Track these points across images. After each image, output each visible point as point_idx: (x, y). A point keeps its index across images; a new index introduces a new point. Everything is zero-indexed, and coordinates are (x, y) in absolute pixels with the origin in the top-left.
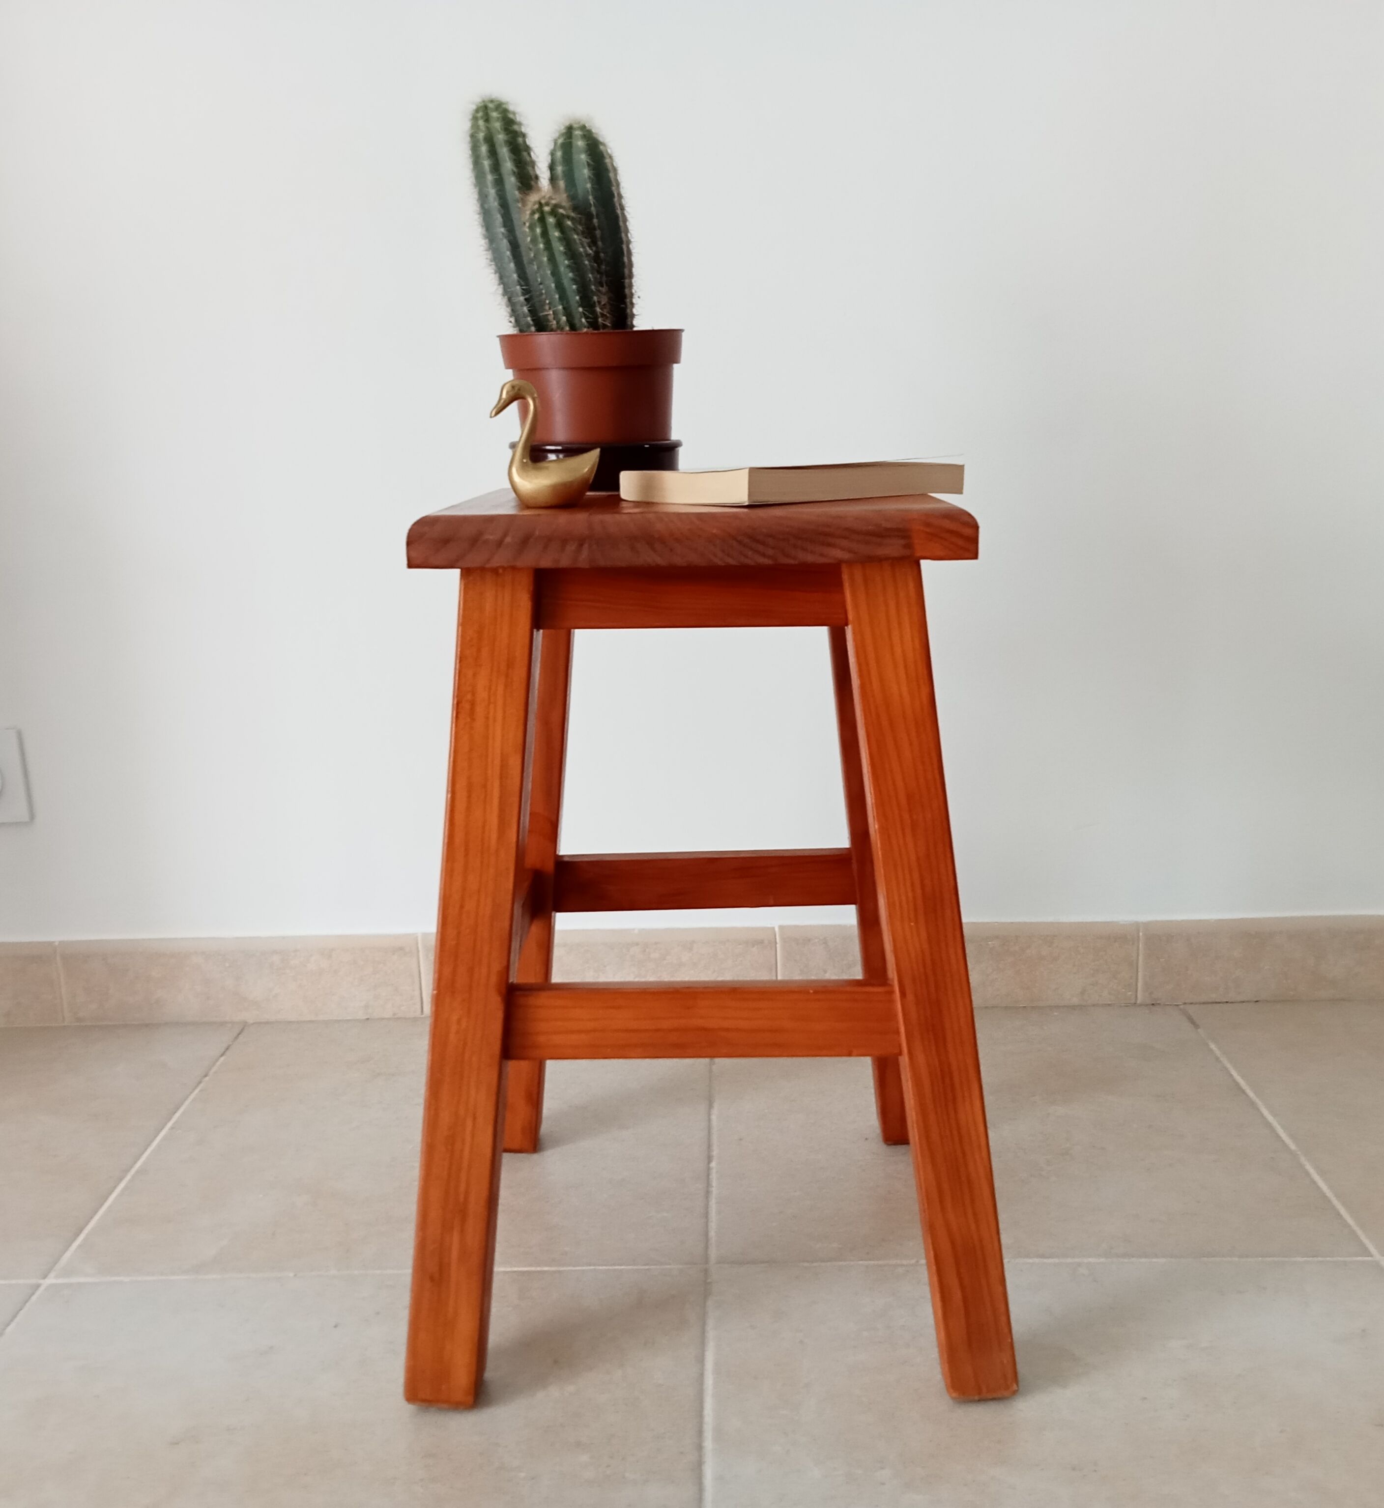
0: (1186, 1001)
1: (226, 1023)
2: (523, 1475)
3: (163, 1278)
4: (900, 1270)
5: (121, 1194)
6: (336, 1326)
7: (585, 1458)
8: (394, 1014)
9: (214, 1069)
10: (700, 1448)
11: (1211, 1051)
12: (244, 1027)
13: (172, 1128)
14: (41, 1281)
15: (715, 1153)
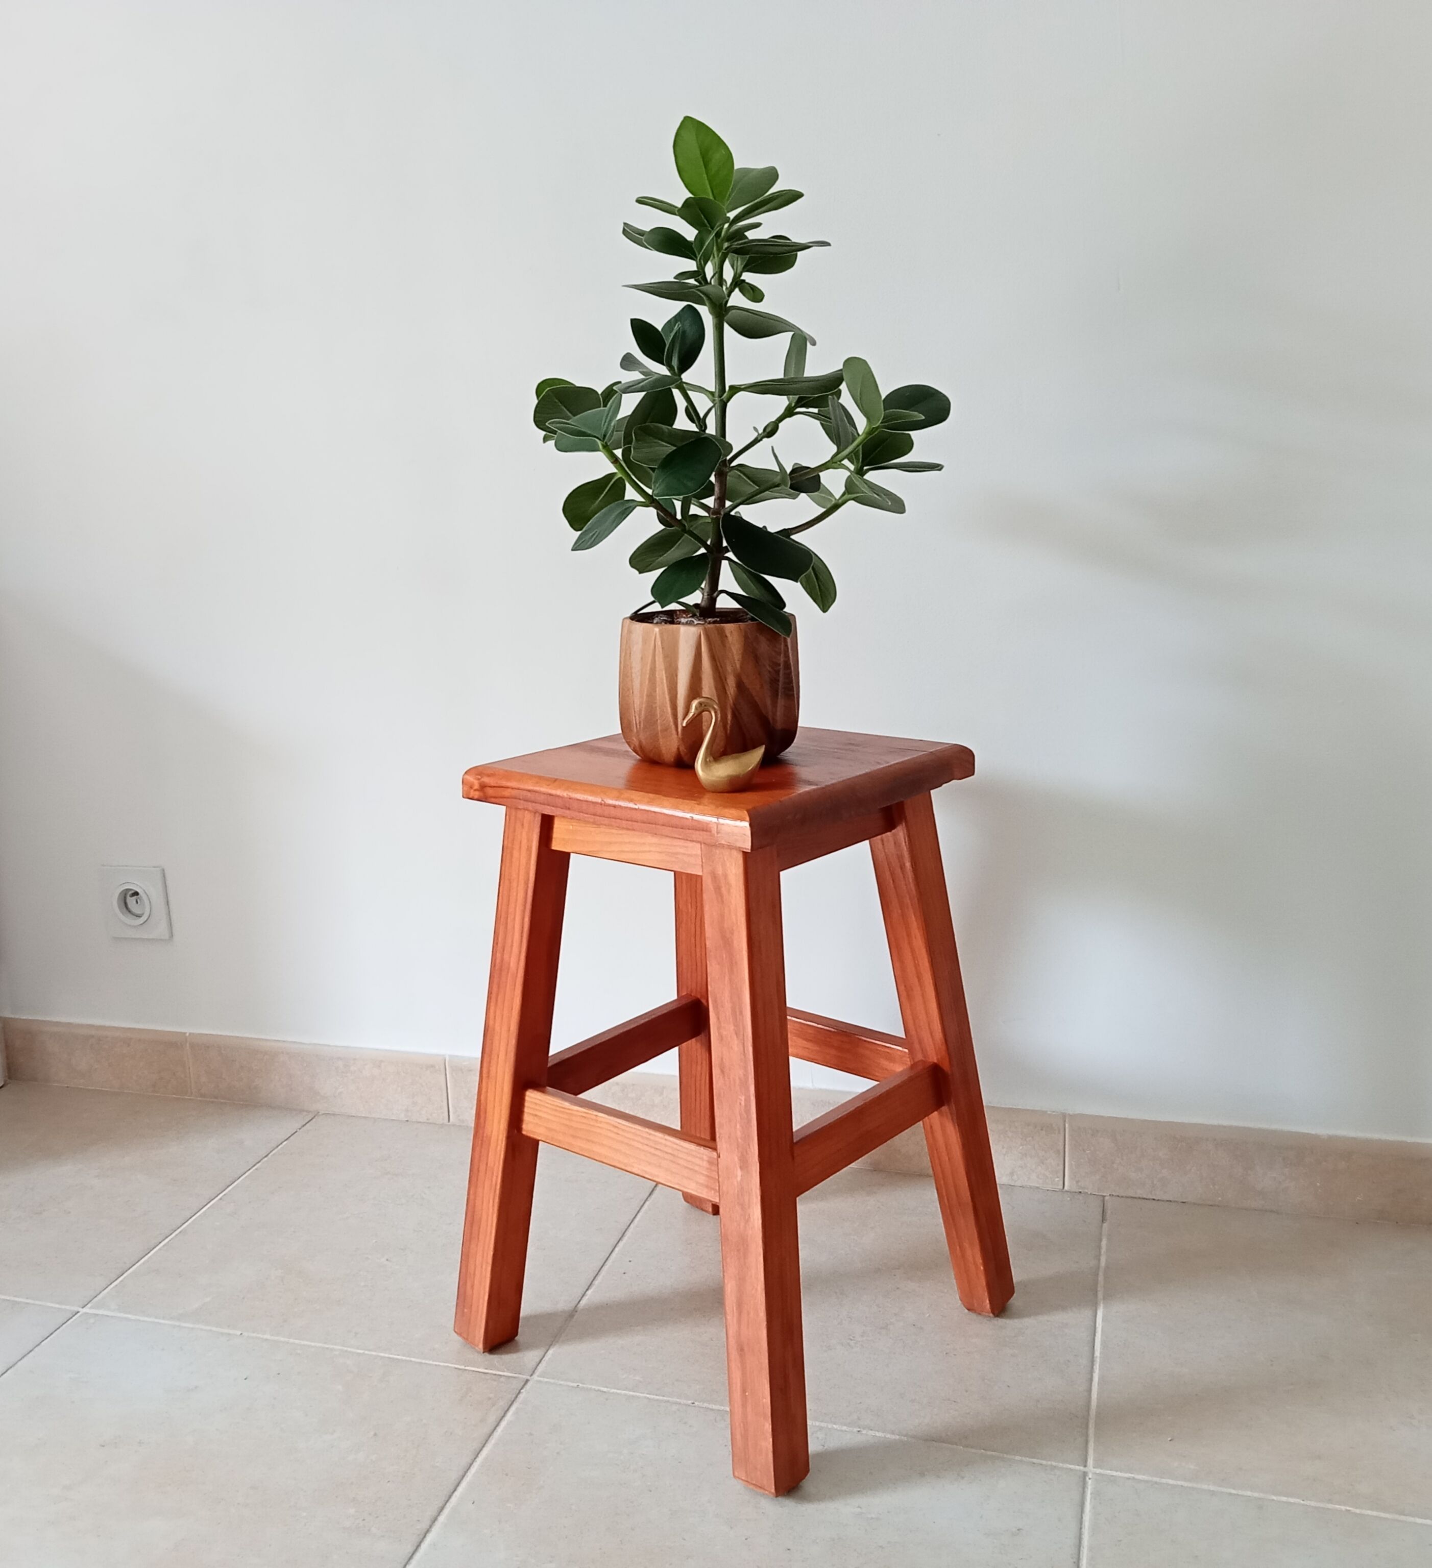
0: (1114, 1194)
1: (303, 1111)
2: (305, 1514)
3: (157, 1320)
4: (675, 1408)
5: (160, 1249)
6: (246, 1379)
7: (352, 1511)
8: (428, 1119)
9: (274, 1152)
10: (434, 1520)
11: (1100, 1247)
12: (317, 1114)
13: (221, 1199)
14: (80, 1309)
15: (596, 1282)
